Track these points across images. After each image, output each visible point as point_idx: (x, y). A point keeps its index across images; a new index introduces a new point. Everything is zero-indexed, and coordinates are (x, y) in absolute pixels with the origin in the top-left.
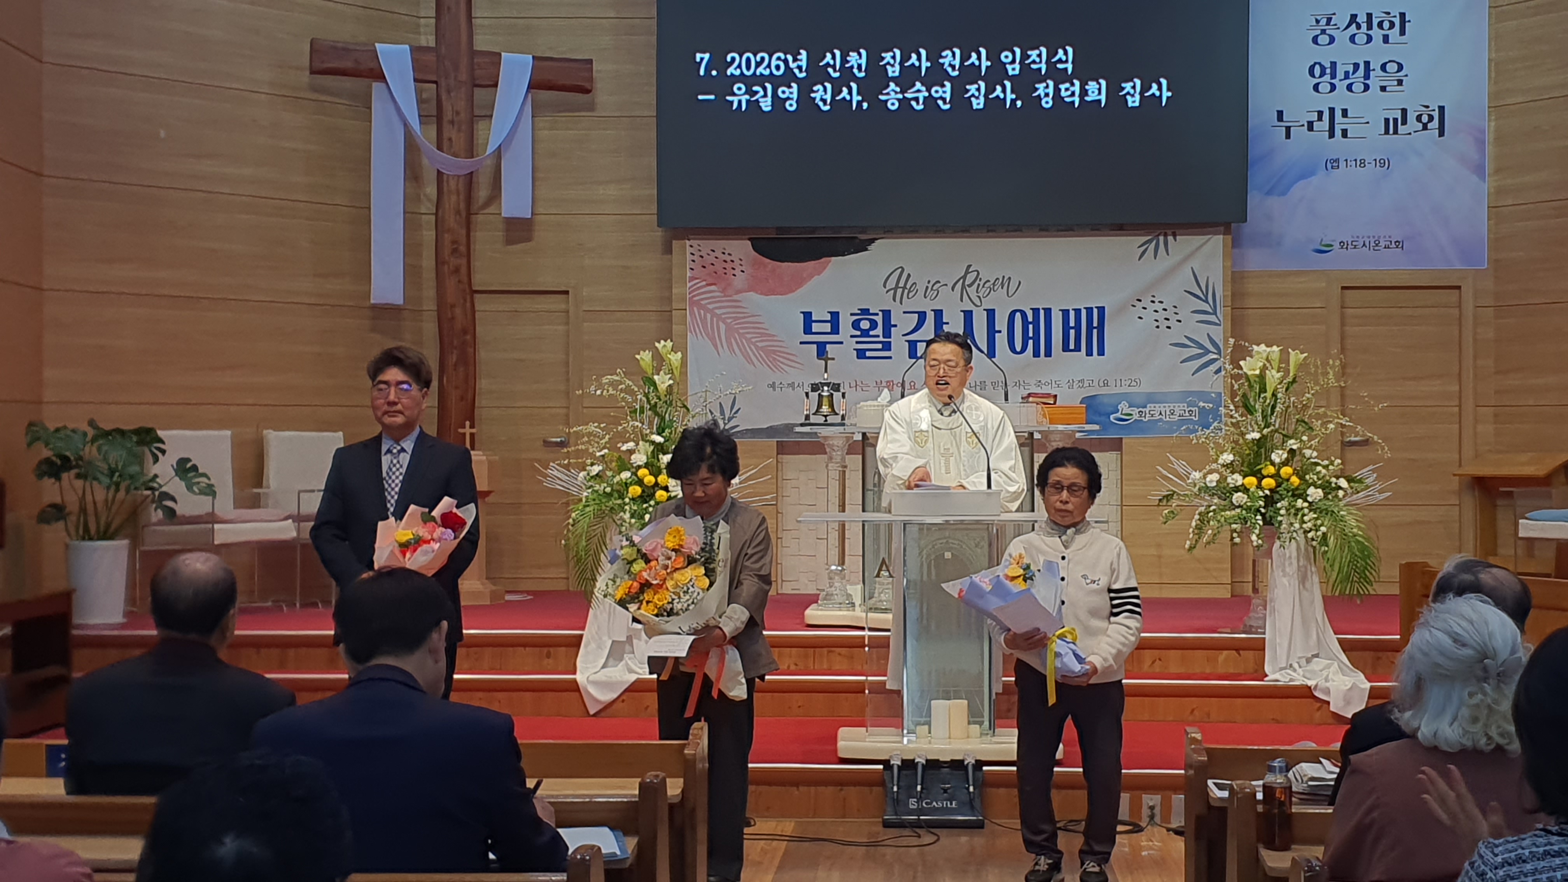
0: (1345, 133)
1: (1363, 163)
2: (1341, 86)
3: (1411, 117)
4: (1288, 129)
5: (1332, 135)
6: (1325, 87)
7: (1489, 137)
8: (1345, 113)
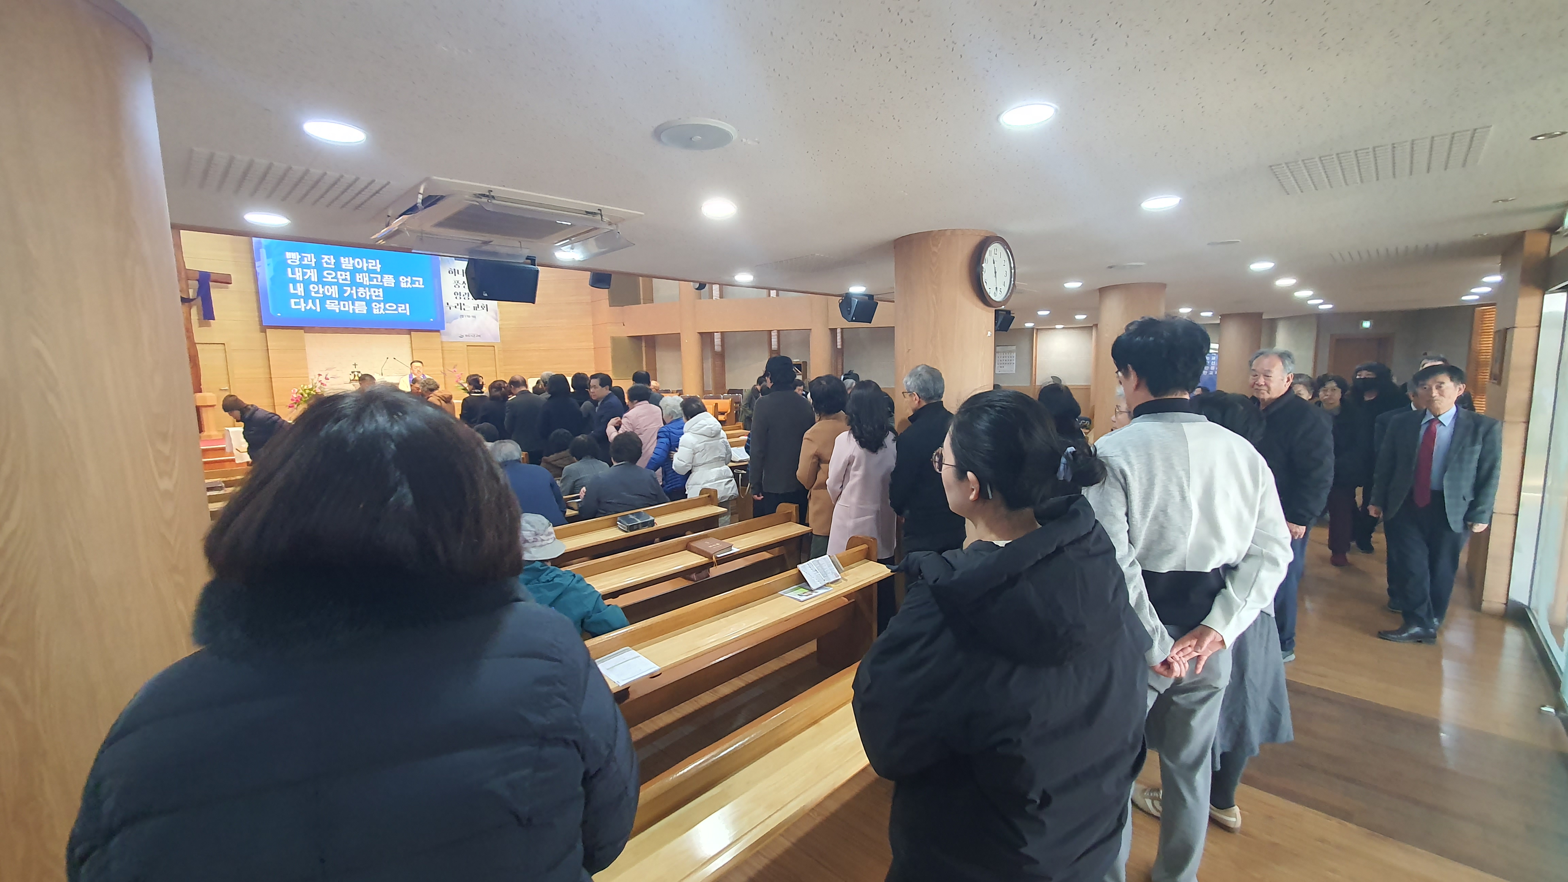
0: (464, 309)
1: (469, 317)
2: (462, 298)
3: (480, 306)
4: (450, 307)
5: (461, 309)
6: (458, 297)
7: (498, 313)
8: (464, 304)
